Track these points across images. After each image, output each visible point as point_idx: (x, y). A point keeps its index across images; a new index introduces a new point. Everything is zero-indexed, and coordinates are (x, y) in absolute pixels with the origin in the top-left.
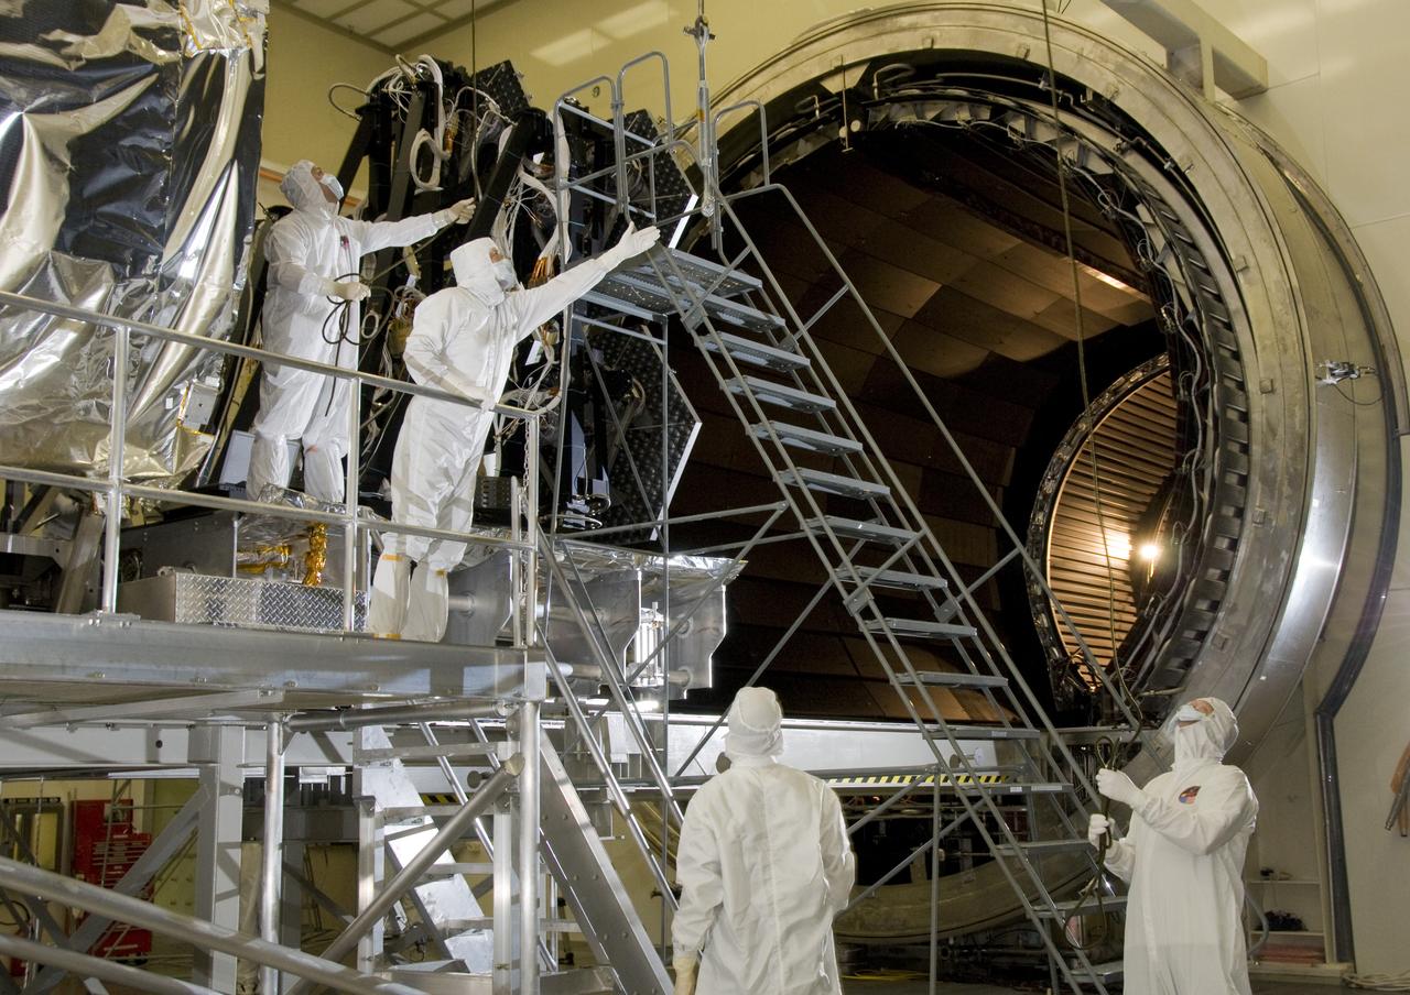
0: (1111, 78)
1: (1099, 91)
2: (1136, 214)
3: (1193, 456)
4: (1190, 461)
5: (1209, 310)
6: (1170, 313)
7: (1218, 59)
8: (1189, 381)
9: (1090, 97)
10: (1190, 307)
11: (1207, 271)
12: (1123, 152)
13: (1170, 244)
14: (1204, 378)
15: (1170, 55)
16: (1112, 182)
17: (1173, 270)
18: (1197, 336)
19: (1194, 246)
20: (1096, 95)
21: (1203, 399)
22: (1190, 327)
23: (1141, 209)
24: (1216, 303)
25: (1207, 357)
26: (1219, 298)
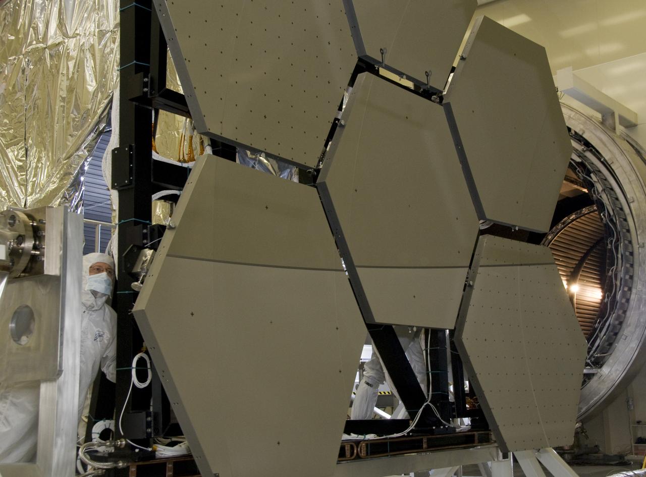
0: (582, 127)
1: (577, 131)
2: (591, 178)
3: (613, 269)
4: (612, 271)
5: (619, 214)
6: (603, 215)
7: (621, 117)
8: (612, 241)
9: (573, 133)
10: (612, 213)
11: (617, 199)
12: (584, 151)
13: (604, 190)
14: (618, 240)
15: (603, 116)
16: (582, 165)
17: (605, 198)
18: (615, 224)
19: (612, 189)
20: (575, 132)
21: (617, 249)
22: (611, 220)
23: (592, 175)
24: (620, 211)
25: (618, 233)
26: (622, 209)
